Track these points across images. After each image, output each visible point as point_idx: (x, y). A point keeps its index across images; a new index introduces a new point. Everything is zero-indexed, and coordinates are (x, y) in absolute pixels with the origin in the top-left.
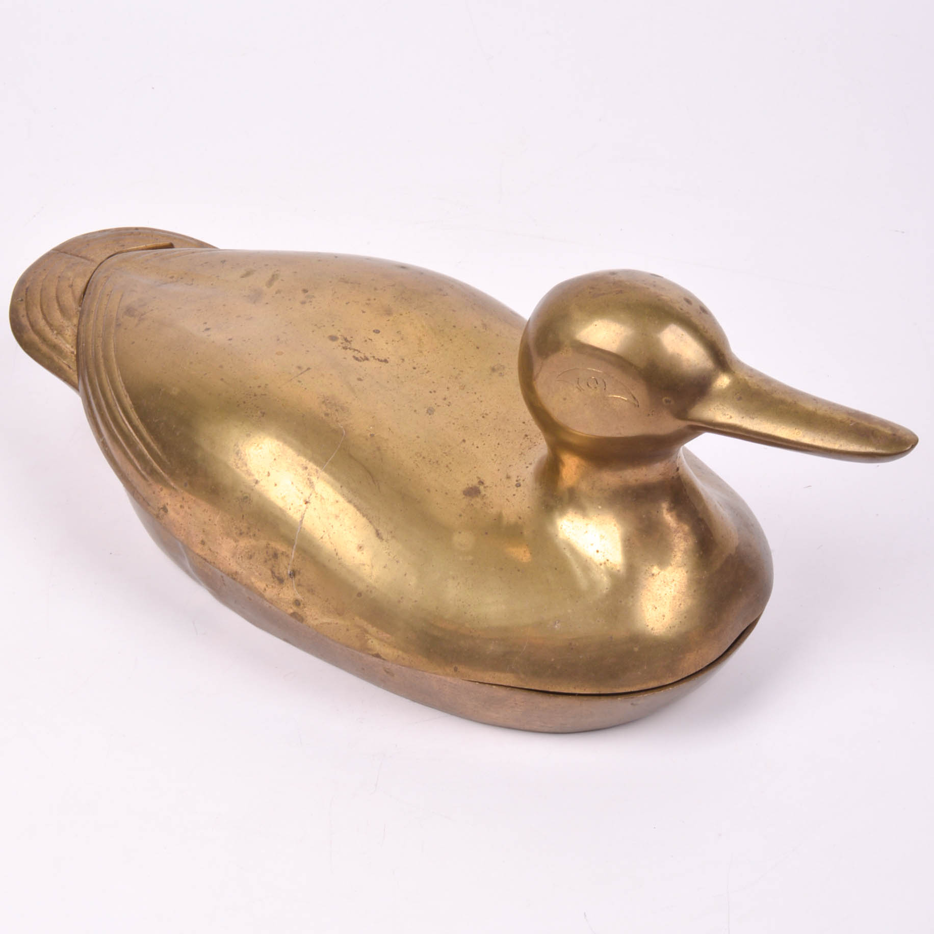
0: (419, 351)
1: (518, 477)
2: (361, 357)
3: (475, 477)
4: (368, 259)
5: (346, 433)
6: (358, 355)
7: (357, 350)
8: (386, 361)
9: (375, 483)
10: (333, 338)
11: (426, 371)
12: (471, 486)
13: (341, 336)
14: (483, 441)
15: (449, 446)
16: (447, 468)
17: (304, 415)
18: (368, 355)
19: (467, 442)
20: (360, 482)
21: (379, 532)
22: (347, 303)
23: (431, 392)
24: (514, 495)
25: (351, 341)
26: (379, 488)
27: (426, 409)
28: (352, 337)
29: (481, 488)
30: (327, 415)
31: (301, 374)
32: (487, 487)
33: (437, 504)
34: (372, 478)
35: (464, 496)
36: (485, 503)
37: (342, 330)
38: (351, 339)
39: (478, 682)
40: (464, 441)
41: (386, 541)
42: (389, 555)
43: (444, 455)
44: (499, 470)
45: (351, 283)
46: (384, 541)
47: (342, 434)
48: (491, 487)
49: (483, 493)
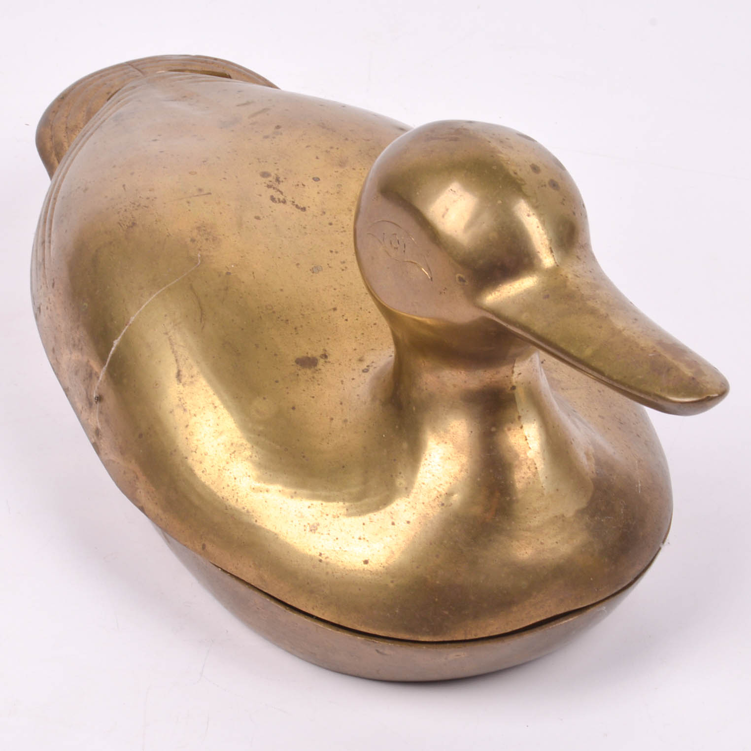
0: (348, 208)
1: (373, 362)
2: (279, 199)
3: (322, 348)
4: (375, 115)
5: (200, 264)
6: (277, 195)
7: (280, 192)
8: (304, 209)
9: (201, 321)
10: (265, 175)
11: (342, 230)
12: (309, 355)
13: (276, 175)
14: (358, 316)
15: (313, 309)
16: (294, 330)
17: (170, 235)
18: (289, 199)
19: (338, 312)
20: (187, 316)
21: (181, 373)
22: (307, 147)
23: (331, 252)
24: (353, 379)
25: (282, 182)
26: (203, 328)
27: (313, 266)
28: (285, 178)
29: (321, 361)
30: (193, 240)
31: (197, 196)
32: (329, 362)
33: (258, 362)
34: (202, 314)
35: (294, 363)
36: (313, 377)
37: (281, 170)
38: (284, 180)
39: (222, 569)
40: (335, 309)
41: (183, 385)
42: (180, 401)
43: (301, 316)
44: (355, 350)
45: (328, 129)
46: (181, 384)
47: (196, 263)
48: (333, 364)
49: (319, 366)
